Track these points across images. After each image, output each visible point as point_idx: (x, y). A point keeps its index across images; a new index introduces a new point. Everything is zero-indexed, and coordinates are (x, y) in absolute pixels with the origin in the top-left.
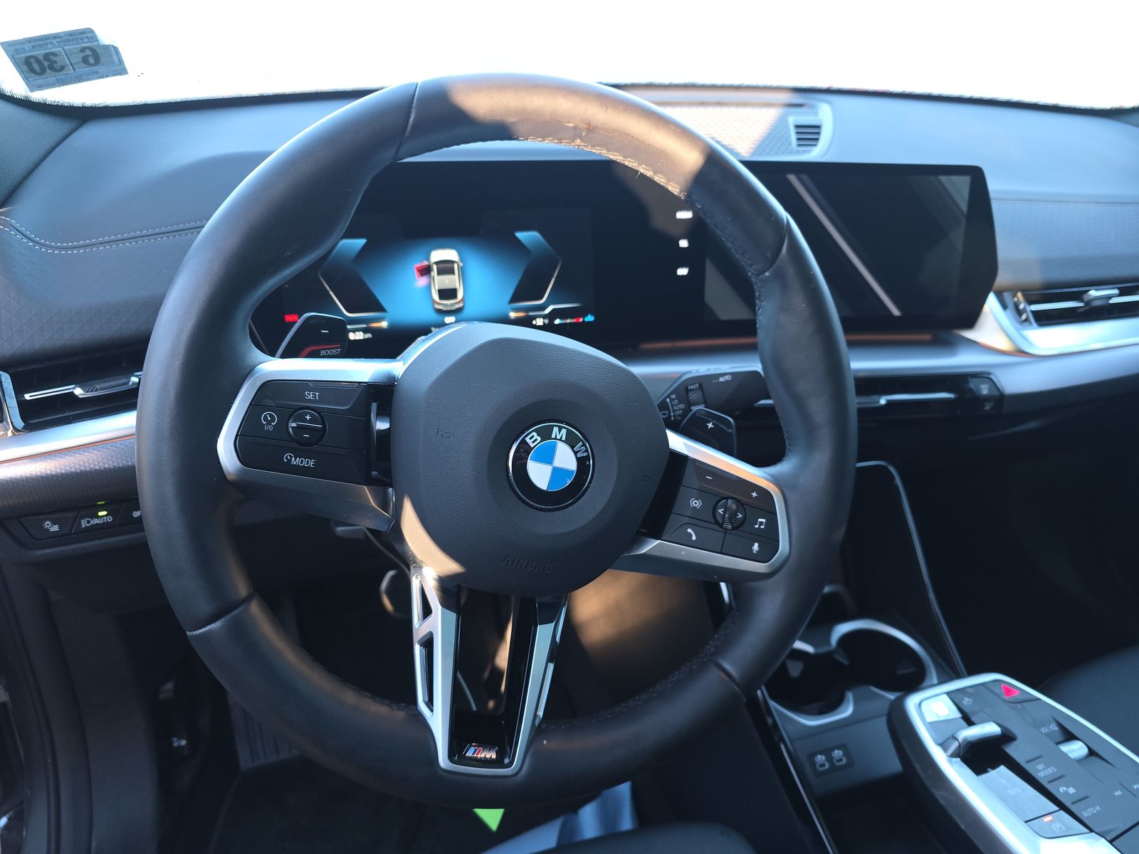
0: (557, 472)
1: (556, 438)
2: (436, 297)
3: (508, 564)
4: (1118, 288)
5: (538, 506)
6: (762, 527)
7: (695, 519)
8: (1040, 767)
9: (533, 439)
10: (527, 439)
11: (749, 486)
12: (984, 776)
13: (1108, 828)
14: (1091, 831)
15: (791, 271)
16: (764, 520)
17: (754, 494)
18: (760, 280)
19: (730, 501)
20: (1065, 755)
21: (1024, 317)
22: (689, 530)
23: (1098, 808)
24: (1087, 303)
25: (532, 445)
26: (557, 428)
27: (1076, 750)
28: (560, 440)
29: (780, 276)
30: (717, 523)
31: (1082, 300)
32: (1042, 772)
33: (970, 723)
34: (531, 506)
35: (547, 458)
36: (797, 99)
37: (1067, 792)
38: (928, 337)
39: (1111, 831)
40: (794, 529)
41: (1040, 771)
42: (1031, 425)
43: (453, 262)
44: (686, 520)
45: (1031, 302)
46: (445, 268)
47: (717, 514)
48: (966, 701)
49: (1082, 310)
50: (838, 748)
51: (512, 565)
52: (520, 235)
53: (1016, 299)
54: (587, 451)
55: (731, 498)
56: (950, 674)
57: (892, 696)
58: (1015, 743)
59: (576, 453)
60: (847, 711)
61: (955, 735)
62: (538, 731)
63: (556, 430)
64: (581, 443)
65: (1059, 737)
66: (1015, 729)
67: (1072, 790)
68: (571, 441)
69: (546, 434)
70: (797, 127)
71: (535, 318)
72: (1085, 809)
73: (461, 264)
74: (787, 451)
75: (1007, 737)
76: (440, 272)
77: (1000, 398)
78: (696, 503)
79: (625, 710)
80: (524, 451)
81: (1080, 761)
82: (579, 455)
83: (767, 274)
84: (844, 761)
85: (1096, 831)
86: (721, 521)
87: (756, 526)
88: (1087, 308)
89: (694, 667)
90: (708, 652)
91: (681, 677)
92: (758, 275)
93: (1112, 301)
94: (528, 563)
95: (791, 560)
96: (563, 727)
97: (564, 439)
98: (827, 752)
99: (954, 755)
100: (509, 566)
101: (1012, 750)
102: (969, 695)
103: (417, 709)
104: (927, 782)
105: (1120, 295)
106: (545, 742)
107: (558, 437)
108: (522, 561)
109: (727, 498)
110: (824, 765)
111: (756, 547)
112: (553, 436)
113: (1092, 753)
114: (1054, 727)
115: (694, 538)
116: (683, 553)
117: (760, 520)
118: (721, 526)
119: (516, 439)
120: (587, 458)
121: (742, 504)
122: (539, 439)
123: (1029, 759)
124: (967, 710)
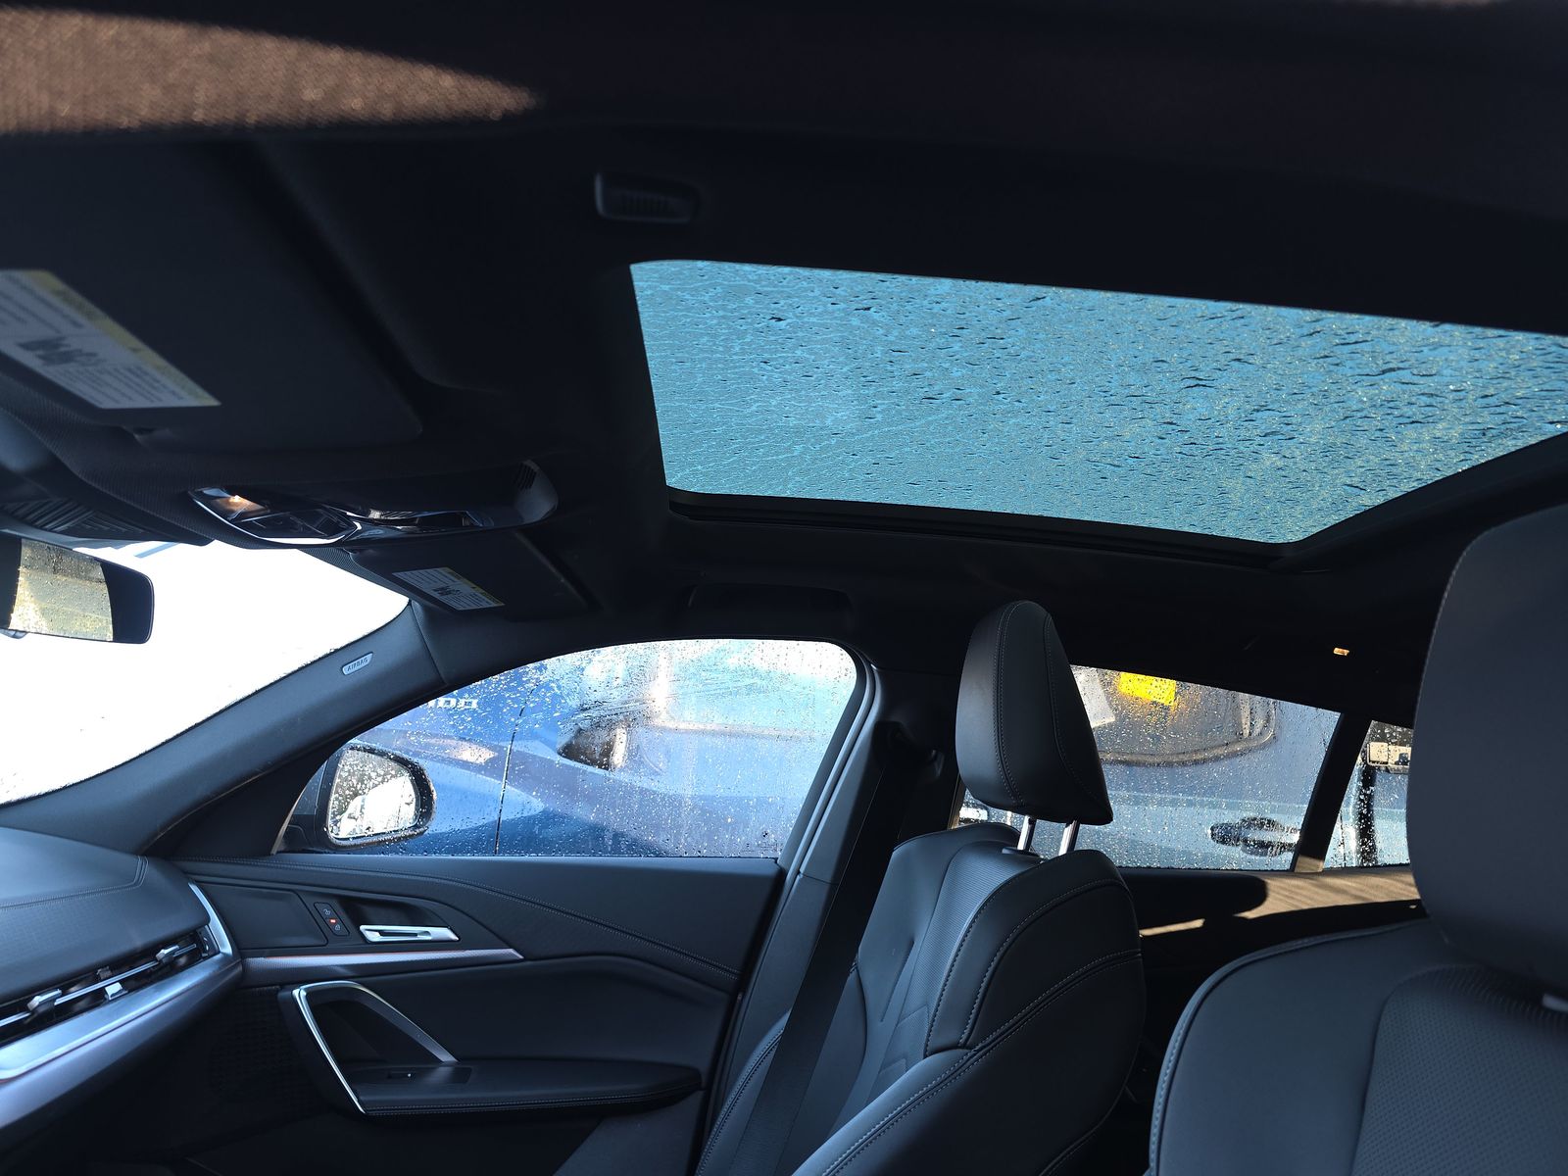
4: (58, 988)
24: (33, 1012)
31: (27, 1010)
49: (29, 1020)
88: (34, 1017)
93: (58, 1002)
105: (63, 995)
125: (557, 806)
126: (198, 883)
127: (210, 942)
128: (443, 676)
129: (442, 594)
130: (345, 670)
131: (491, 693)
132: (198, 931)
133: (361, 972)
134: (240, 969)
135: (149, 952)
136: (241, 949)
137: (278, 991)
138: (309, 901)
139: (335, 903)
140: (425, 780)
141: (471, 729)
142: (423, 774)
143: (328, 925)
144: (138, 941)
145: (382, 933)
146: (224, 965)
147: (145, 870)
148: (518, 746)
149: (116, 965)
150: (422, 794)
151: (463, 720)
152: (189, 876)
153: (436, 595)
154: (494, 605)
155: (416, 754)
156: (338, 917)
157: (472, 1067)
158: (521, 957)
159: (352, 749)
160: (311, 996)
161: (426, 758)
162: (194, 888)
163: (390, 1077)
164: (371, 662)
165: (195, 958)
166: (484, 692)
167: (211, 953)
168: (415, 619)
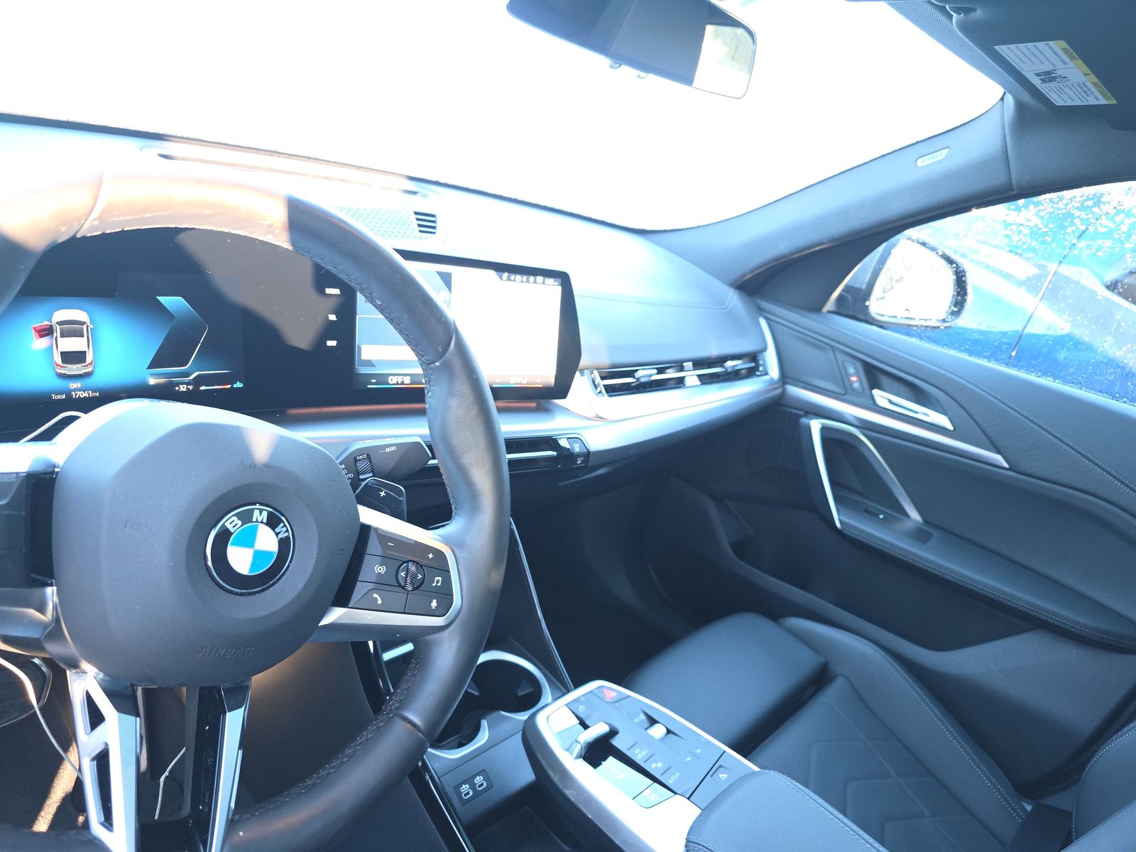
0: (258, 555)
1: (257, 521)
2: (58, 360)
3: (204, 655)
4: (656, 368)
5: (239, 591)
6: (439, 584)
7: (380, 584)
8: (637, 751)
9: (231, 522)
10: (227, 525)
11: (425, 549)
12: (600, 768)
13: (686, 787)
14: (676, 793)
15: (457, 364)
16: (440, 578)
17: (431, 556)
18: (430, 369)
19: (410, 564)
20: (652, 737)
21: (599, 390)
22: (375, 595)
23: (678, 774)
24: (638, 379)
25: (232, 530)
26: (258, 511)
27: (658, 731)
28: (262, 522)
29: (447, 367)
30: (400, 586)
31: (634, 377)
32: (638, 756)
33: (585, 727)
34: (231, 592)
35: (248, 541)
36: (412, 186)
37: (656, 767)
38: (534, 405)
39: (689, 789)
40: (464, 584)
41: (637, 755)
42: (601, 471)
43: (83, 323)
44: (371, 586)
45: (603, 378)
46: (73, 329)
47: (400, 578)
48: (581, 710)
49: (634, 384)
50: (478, 774)
51: (209, 655)
52: (163, 300)
53: (593, 375)
54: (287, 531)
55: (411, 561)
56: (562, 688)
57: (523, 716)
58: (618, 735)
59: (277, 534)
60: (483, 737)
61: (578, 740)
62: (232, 824)
63: (256, 513)
64: (282, 524)
65: (647, 724)
66: (617, 726)
67: (660, 765)
68: (272, 522)
69: (246, 518)
70: (416, 213)
71: (178, 384)
72: (670, 778)
73: (91, 326)
74: (453, 514)
75: (613, 733)
76: (64, 334)
77: (588, 455)
78: (380, 569)
79: (318, 781)
80: (224, 536)
81: (662, 740)
82: (280, 536)
83: (437, 364)
84: (485, 785)
85: (678, 792)
86: (403, 584)
87: (434, 585)
88: (638, 383)
89: (381, 724)
90: (393, 708)
91: (370, 736)
92: (429, 364)
93: (653, 378)
94: (227, 651)
95: (462, 610)
96: (257, 814)
97: (265, 521)
98: (469, 780)
99: (578, 757)
100: (206, 656)
101: (617, 742)
102: (582, 703)
103: (90, 833)
104: (560, 785)
105: (658, 373)
106: (241, 834)
107: (260, 520)
108: (220, 650)
109: (408, 562)
110: (468, 793)
111: (434, 604)
112: (254, 519)
113: (669, 731)
114: (643, 717)
115: (380, 602)
116: (370, 617)
117: (436, 578)
118: (403, 588)
119: (215, 526)
120: (288, 538)
121: (421, 566)
122: (240, 523)
123: (629, 747)
124: (582, 716)
125: (1083, 334)
126: (767, 319)
127: (764, 365)
128: (1013, 181)
129: (1044, 81)
130: (920, 163)
131: (1060, 209)
132: (758, 355)
133: (866, 426)
134: (780, 391)
135: (721, 361)
136: (785, 377)
137: (801, 416)
138: (841, 357)
139: (859, 366)
140: (965, 282)
141: (1025, 243)
142: (964, 276)
143: (850, 381)
144: (714, 351)
145: (890, 402)
146: (770, 385)
147: (734, 299)
148: (1066, 270)
149: (698, 364)
150: (958, 294)
151: (1020, 232)
152: (761, 311)
153: (1036, 81)
154: (1103, 101)
155: (963, 256)
156: (859, 377)
157: (933, 532)
158: (1006, 465)
159: (908, 239)
160: (824, 430)
161: (972, 261)
162: (763, 322)
163: (866, 511)
164: (946, 156)
165: (751, 373)
166: (1052, 207)
167: (762, 373)
168: (1003, 117)
